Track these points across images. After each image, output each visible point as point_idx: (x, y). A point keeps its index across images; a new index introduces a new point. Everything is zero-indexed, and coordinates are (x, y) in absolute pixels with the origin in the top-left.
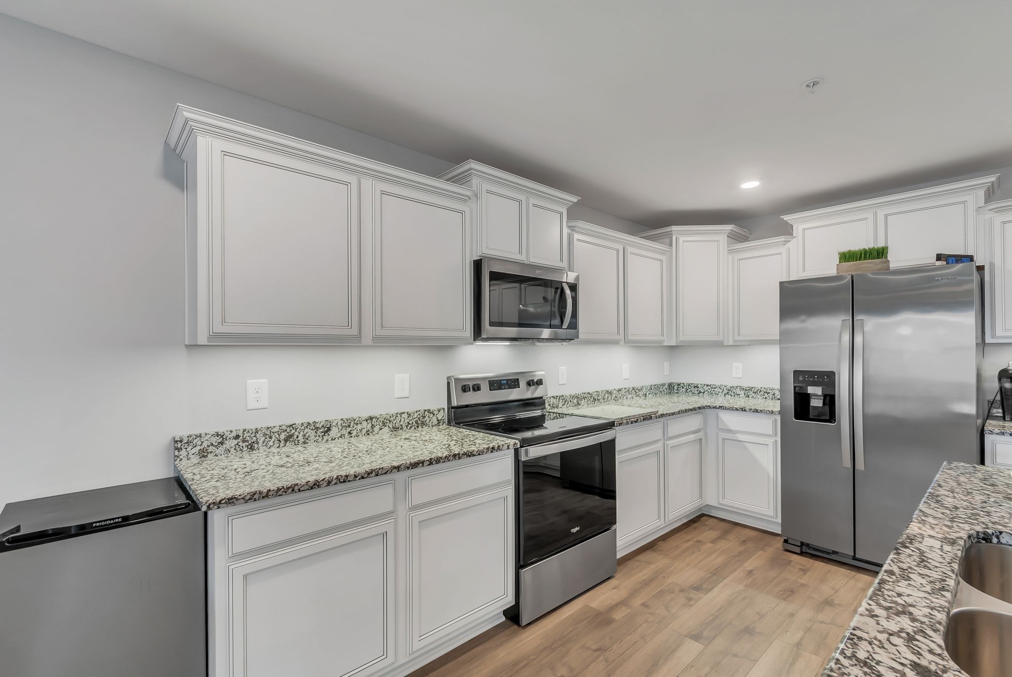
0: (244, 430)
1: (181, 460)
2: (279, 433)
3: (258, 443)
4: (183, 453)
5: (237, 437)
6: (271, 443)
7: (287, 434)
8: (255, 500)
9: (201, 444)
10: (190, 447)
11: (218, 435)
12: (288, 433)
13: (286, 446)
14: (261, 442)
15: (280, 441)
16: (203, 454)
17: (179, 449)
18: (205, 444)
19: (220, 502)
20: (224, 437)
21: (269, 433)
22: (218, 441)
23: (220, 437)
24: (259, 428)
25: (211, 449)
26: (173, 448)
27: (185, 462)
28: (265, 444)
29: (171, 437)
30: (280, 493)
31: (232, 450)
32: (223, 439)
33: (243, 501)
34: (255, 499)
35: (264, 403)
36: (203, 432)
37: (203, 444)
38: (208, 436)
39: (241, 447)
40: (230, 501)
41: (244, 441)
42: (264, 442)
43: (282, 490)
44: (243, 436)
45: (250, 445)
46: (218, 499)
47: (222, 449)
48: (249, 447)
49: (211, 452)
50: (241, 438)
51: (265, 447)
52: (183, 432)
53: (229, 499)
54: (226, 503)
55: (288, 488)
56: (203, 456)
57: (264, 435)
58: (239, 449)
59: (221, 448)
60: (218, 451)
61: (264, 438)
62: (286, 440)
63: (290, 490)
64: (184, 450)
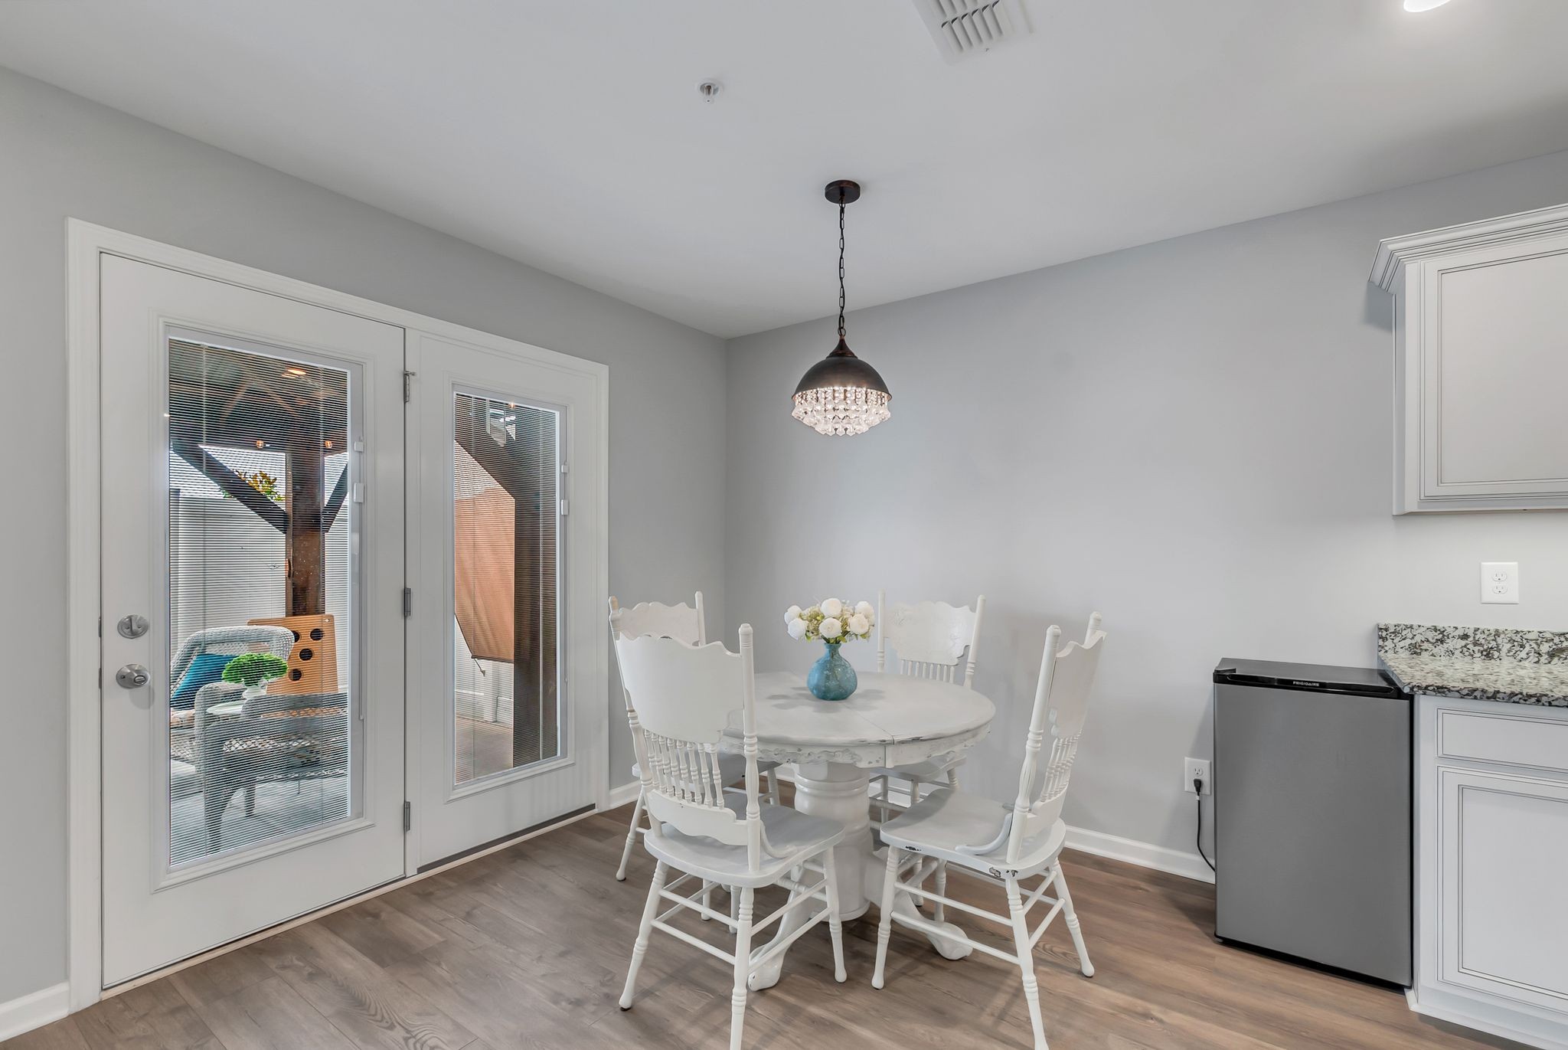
0: (1477, 630)
1: (1386, 651)
2: (1539, 642)
3: (1499, 650)
4: (1389, 644)
5: (1465, 637)
6: (1523, 654)
7: (1554, 647)
8: (1475, 698)
9: (1413, 638)
10: (1398, 639)
11: (1436, 630)
12: (1556, 644)
13: (1552, 663)
14: (1504, 650)
15: (1539, 654)
16: (1415, 650)
17: (1384, 639)
18: (1418, 639)
19: (1426, 688)
20: (1445, 633)
21: (1519, 640)
22: (1436, 638)
23: (1439, 632)
24: (1501, 628)
25: (1425, 646)
26: (1377, 636)
27: (1391, 654)
28: (1512, 653)
29: (1375, 623)
30: (1516, 699)
31: (1457, 652)
32: (1444, 636)
33: (1457, 694)
34: (1475, 696)
35: (1513, 595)
36: (1415, 624)
37: (1416, 638)
38: (1422, 630)
39: (1471, 651)
40: (1440, 690)
41: (1475, 644)
42: (1509, 651)
43: (1520, 696)
44: (1474, 637)
45: (1486, 650)
46: (1424, 685)
47: (1440, 649)
48: (1485, 653)
49: (1426, 650)
50: (1471, 639)
51: (1512, 659)
52: (1390, 621)
53: (1438, 687)
54: (1434, 690)
55: (1530, 696)
56: (1415, 653)
57: (1509, 641)
58: (1468, 653)
59: (1440, 647)
60: (1435, 651)
61: (1510, 645)
62: (1552, 655)
63: (1533, 700)
64: (1390, 641)
